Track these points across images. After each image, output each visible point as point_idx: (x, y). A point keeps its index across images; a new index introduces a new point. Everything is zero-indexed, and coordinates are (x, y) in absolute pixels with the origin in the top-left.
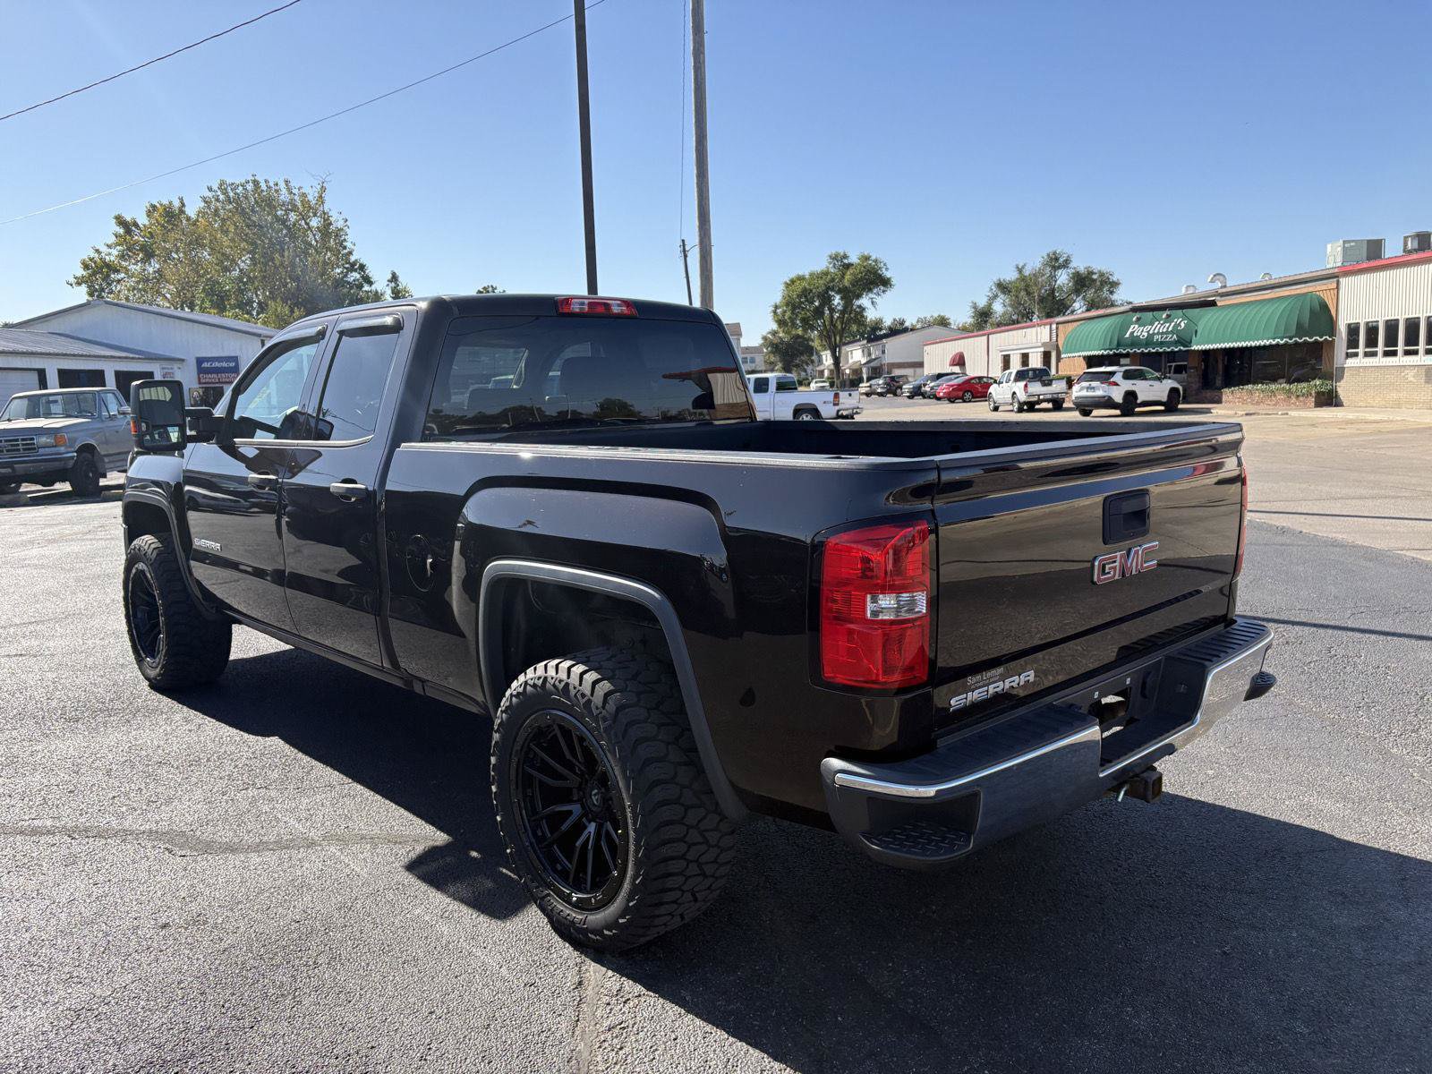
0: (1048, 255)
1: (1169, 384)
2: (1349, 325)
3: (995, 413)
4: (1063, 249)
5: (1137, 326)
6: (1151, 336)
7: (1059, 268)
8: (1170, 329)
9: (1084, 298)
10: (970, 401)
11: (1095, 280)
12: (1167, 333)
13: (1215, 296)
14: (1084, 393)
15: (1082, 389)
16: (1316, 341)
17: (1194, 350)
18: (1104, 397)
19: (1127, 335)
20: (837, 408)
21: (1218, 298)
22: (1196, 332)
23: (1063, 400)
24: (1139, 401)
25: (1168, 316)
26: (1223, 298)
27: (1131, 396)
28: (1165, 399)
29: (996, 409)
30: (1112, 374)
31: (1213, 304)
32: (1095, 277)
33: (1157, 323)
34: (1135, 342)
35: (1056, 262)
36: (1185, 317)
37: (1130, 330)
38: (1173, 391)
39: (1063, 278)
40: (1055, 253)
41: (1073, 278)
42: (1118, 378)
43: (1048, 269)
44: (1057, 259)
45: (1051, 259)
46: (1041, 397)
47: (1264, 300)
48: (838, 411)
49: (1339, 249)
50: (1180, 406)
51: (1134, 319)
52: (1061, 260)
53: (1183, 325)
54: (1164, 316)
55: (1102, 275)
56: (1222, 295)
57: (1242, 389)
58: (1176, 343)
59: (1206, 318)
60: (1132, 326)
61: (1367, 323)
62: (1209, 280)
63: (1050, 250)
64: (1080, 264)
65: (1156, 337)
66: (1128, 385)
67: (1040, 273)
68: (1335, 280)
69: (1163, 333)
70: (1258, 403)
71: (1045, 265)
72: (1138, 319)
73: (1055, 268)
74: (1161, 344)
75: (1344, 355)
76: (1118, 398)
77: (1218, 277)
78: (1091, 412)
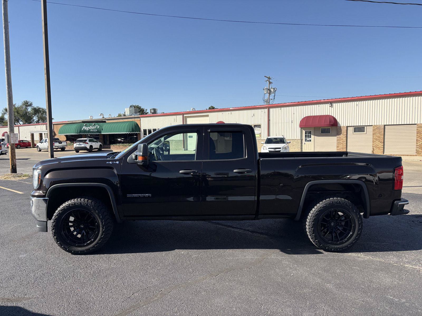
0: (24, 102)
1: (99, 143)
2: (144, 130)
3: (40, 152)
4: (29, 100)
5: (85, 127)
6: (89, 130)
7: (28, 106)
8: (95, 128)
9: (37, 116)
10: (20, 148)
11: (41, 111)
12: (94, 129)
13: (105, 120)
14: (78, 146)
15: (77, 145)
16: (136, 133)
17: (102, 134)
18: (84, 147)
19: (83, 129)
20: (1, 150)
21: (106, 120)
22: (102, 129)
23: (65, 148)
24: (93, 148)
25: (94, 124)
26: (108, 121)
27: (91, 146)
28: (99, 148)
29: (40, 151)
30: (86, 140)
31: (105, 122)
32: (41, 110)
33: (91, 126)
34: (85, 131)
35: (27, 104)
36: (98, 125)
37: (83, 128)
38: (100, 145)
39: (30, 109)
40: (26, 101)
41: (33, 110)
42: (87, 141)
43: (24, 106)
44: (27, 103)
45: (25, 103)
46: (59, 147)
47: (119, 122)
48: (2, 152)
49: (128, 110)
50: (102, 149)
51: (85, 125)
52: (29, 104)
53: (98, 127)
54: (93, 124)
55: (43, 109)
56: (107, 120)
57: (116, 145)
58: (97, 132)
59: (104, 126)
60: (84, 127)
61: (148, 129)
62: (99, 115)
63: (25, 100)
64: (35, 105)
65: (91, 130)
66: (90, 144)
67: (21, 107)
68: (139, 118)
69: (93, 129)
70: (121, 148)
71: (23, 104)
72: (86, 125)
73: (27, 106)
74: (93, 132)
75: (143, 137)
76: (88, 147)
77: (102, 115)
78: (79, 151)
